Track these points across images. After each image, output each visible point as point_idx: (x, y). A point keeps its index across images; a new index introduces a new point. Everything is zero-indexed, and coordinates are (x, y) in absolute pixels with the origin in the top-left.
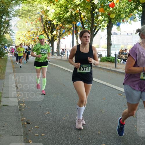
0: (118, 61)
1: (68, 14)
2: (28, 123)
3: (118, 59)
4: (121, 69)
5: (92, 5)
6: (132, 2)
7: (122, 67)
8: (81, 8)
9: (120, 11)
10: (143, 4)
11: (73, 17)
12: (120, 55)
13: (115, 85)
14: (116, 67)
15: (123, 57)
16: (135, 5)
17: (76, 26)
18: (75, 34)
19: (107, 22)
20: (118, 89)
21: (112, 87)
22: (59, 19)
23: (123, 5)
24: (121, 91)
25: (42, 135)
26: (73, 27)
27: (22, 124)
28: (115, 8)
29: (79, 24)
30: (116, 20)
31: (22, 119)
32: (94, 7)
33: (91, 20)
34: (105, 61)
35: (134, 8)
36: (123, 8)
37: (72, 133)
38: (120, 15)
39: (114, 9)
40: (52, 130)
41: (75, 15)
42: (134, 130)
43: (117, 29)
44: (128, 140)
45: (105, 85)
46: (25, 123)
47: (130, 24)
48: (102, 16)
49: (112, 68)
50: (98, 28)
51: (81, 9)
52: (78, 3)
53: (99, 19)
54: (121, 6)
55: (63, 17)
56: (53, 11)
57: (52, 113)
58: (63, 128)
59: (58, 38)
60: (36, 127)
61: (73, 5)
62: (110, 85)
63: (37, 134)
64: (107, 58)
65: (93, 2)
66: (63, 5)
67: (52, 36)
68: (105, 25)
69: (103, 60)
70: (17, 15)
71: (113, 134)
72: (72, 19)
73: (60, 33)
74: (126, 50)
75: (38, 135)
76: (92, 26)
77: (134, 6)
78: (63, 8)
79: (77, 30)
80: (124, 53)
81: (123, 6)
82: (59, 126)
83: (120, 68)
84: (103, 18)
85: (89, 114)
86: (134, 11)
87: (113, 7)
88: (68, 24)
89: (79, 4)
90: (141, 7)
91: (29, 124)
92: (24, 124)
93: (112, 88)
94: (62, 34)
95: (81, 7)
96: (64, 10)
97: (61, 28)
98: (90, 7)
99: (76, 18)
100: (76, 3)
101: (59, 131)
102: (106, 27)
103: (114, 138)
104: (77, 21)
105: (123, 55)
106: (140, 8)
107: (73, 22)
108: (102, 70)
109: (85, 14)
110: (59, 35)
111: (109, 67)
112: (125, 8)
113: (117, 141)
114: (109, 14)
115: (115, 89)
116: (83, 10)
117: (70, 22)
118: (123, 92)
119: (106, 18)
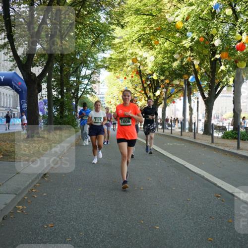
1: (175, 64)
5: (212, 48)
8: (192, 53)
11: (184, 68)
17: (189, 82)
18: (187, 94)
20: (220, 185)
21: (212, 181)
22: (162, 71)
24: (223, 189)
26: (185, 83)
29: (192, 79)
33: (210, 72)
34: (230, 138)
39: (244, 54)
41: (187, 64)
45: (203, 177)
48: (225, 65)
49: (233, 149)
50: (221, 85)
52: (187, 45)
53: (220, 70)
55: (167, 69)
56: (153, 58)
59: (163, 102)
61: (181, 48)
62: (212, 176)
64: (233, 132)
65: (212, 43)
66: (167, 50)
67: (156, 98)
68: (230, 79)
69: (226, 136)
70: (103, 67)
72: (182, 71)
73: (166, 93)
78: (167, 53)
79: (190, 89)
83: (246, 150)
84: (226, 69)
87: (242, 50)
88: (176, 78)
89: (190, 47)
94: (171, 95)
96: (170, 57)
97: (168, 86)
98: (206, 52)
99: (188, 70)
100: (184, 45)
102: (231, 83)
104: (191, 75)
107: (184, 76)
108: (216, 151)
109: (198, 62)
110: (165, 96)
114: (236, 61)
115: (215, 185)
116: (196, 56)
117: (179, 76)
118: (226, 191)
119: (231, 69)
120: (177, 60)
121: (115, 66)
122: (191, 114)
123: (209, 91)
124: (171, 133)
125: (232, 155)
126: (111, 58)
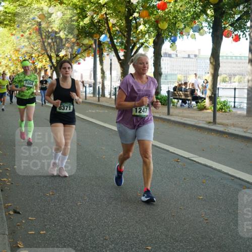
0: (173, 103)
1: (87, 21)
2: (15, 212)
3: (173, 100)
4: (178, 116)
5: (128, 5)
6: (196, 2)
7: (179, 113)
8: (109, 10)
9: (176, 17)
10: (214, 5)
11: (95, 26)
12: (176, 92)
13: (167, 144)
14: (169, 114)
15: (181, 96)
16: (202, 7)
17: (100, 42)
18: (98, 56)
19: (153, 34)
20: (173, 151)
21: (163, 147)
23: (181, 6)
24: (178, 155)
25: (42, 232)
26: (95, 43)
27: (6, 215)
28: (167, 10)
29: (104, 38)
30: (170, 32)
31: (4, 204)
32: (131, 9)
33: (126, 31)
35: (199, 11)
36: (180, 12)
37: (95, 229)
38: (176, 23)
39: (166, 14)
40: (59, 224)
41: (99, 22)
42: (200, 222)
43: (171, 47)
44: (190, 239)
46: (12, 213)
47: (192, 38)
48: (144, 24)
49: (163, 115)
50: (138, 46)
51: (108, 12)
52: (103, 2)
53: (139, 30)
54: (178, 8)
57: (58, 194)
58: (78, 220)
60: (30, 218)
61: (95, 5)
62: (159, 143)
63: (31, 230)
66: (76, 5)
67: (59, 59)
68: (150, 40)
71: (165, 229)
72: (93, 29)
74: (186, 84)
75: (33, 233)
76: (128, 41)
77: (200, 9)
78: (76, 9)
79: (102, 49)
80: (183, 89)
81: (181, 8)
82: (71, 217)
83: (176, 115)
84: (146, 29)
85: (124, 196)
86: (199, 17)
87: (163, 9)
88: (85, 37)
89: (105, 4)
90: (212, 11)
91: (19, 215)
92: (10, 214)
93: (163, 149)
94: (76, 55)
95: (108, 8)
96: (79, 13)
98: (124, 9)
99: (99, 28)
100: (99, 2)
101: (70, 226)
102: (152, 44)
103: (167, 236)
104: (103, 34)
105: (181, 92)
106: (210, 12)
107: (95, 35)
109: (115, 21)
110: (71, 56)
111: (158, 112)
112: (184, 11)
113: (172, 241)
114: (157, 22)
115: (168, 151)
116: (113, 15)
117: (90, 35)
118: (182, 156)
119: (152, 29)
120: (87, 17)
121: (10, 21)
122: (103, 77)
123: (124, 52)
124: (86, 99)
125: (164, 122)
126: (6, 12)
